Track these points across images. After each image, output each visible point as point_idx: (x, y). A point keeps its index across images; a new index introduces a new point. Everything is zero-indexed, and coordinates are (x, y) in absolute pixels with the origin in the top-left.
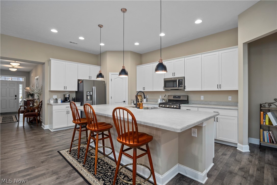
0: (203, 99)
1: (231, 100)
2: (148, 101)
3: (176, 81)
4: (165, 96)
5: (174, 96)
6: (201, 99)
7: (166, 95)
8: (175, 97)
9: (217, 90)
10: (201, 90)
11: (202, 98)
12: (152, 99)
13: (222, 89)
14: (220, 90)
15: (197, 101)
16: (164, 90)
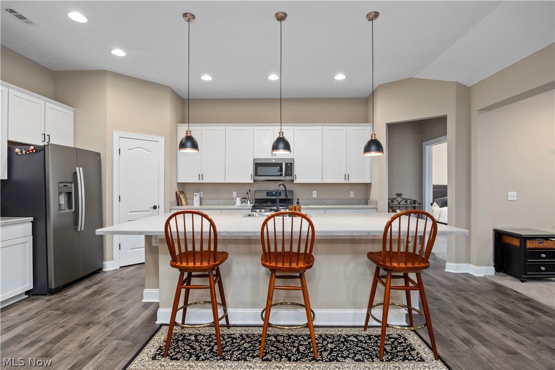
0: (316, 196)
1: (353, 196)
2: (203, 203)
3: (280, 165)
4: (247, 193)
5: (267, 193)
6: (314, 196)
7: (250, 191)
8: (269, 193)
9: (344, 182)
10: (321, 182)
11: (315, 194)
12: (213, 199)
13: (350, 182)
14: (347, 182)
15: (307, 199)
16: (252, 182)
